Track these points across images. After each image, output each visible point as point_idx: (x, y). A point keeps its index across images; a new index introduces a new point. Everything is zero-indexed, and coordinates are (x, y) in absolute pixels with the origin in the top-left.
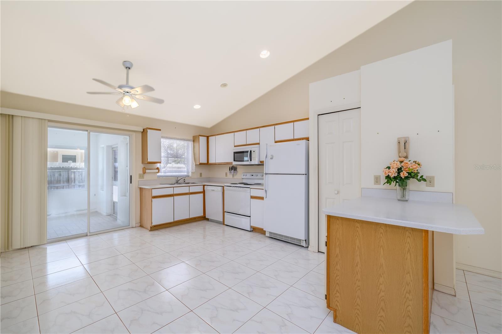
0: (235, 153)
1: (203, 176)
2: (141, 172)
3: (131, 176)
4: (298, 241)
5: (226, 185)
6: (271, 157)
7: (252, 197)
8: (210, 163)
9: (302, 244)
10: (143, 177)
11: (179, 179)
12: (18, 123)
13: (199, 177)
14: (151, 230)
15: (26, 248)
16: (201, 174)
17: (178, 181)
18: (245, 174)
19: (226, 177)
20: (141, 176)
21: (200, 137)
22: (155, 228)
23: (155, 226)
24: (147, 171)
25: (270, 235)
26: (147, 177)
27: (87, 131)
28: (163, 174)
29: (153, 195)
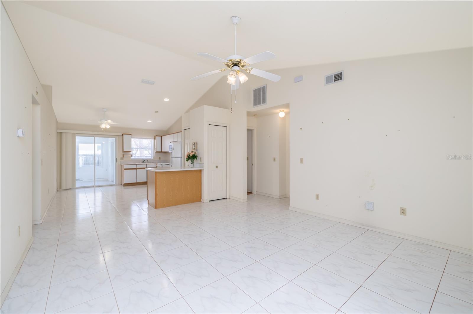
1: (161, 159)
2: (122, 157)
3: (116, 159)
8: (163, 152)
10: (123, 159)
11: (144, 160)
12: (64, 136)
13: (159, 159)
14: (124, 186)
15: (67, 189)
16: (160, 158)
17: (144, 161)
20: (122, 159)
21: (157, 137)
22: (126, 185)
23: (126, 184)
24: (124, 156)
26: (125, 159)
27: (93, 137)
28: (133, 158)
29: (125, 168)
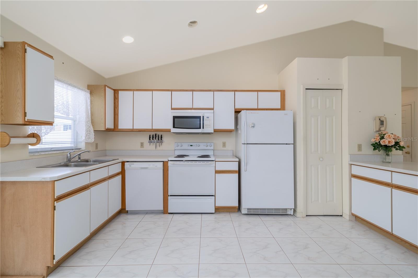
0: (175, 118)
4: (284, 211)
5: (170, 159)
6: (253, 125)
7: (217, 172)
8: (120, 129)
9: (288, 213)
16: (97, 145)
18: (179, 144)
19: (142, 149)
21: (107, 88)
24: (13, 141)
25: (248, 212)
28: (49, 146)
